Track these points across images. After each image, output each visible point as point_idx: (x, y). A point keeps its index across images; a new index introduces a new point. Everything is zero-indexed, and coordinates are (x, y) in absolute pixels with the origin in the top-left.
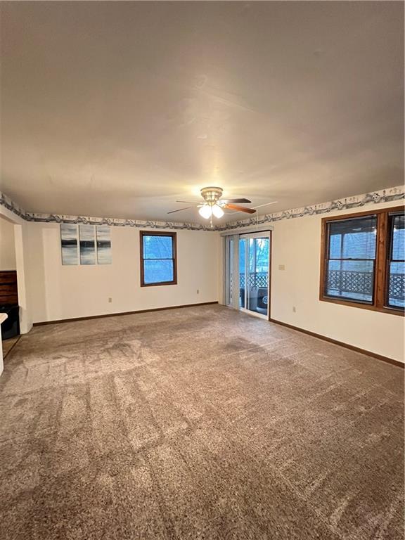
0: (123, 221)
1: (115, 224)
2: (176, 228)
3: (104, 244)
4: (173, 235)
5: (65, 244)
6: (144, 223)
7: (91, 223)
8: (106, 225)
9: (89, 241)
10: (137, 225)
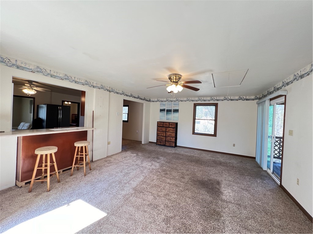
0: (185, 99)
1: (182, 101)
3: (176, 111)
4: (216, 105)
6: (197, 99)
7: (171, 101)
8: (177, 101)
9: (169, 110)
10: (192, 101)
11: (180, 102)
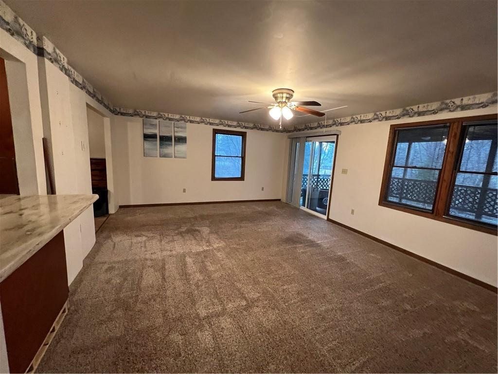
0: (198, 119)
1: (191, 122)
2: (246, 128)
3: (182, 140)
4: (243, 135)
5: (147, 137)
6: (217, 121)
7: (170, 119)
8: (183, 122)
9: (167, 137)
10: (211, 124)
11: (188, 124)
